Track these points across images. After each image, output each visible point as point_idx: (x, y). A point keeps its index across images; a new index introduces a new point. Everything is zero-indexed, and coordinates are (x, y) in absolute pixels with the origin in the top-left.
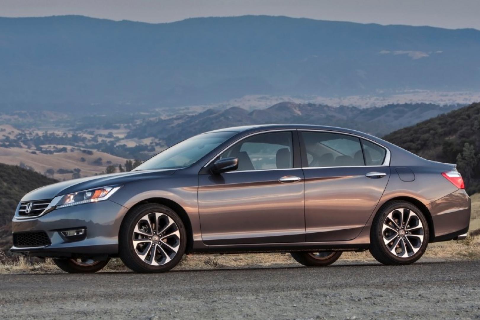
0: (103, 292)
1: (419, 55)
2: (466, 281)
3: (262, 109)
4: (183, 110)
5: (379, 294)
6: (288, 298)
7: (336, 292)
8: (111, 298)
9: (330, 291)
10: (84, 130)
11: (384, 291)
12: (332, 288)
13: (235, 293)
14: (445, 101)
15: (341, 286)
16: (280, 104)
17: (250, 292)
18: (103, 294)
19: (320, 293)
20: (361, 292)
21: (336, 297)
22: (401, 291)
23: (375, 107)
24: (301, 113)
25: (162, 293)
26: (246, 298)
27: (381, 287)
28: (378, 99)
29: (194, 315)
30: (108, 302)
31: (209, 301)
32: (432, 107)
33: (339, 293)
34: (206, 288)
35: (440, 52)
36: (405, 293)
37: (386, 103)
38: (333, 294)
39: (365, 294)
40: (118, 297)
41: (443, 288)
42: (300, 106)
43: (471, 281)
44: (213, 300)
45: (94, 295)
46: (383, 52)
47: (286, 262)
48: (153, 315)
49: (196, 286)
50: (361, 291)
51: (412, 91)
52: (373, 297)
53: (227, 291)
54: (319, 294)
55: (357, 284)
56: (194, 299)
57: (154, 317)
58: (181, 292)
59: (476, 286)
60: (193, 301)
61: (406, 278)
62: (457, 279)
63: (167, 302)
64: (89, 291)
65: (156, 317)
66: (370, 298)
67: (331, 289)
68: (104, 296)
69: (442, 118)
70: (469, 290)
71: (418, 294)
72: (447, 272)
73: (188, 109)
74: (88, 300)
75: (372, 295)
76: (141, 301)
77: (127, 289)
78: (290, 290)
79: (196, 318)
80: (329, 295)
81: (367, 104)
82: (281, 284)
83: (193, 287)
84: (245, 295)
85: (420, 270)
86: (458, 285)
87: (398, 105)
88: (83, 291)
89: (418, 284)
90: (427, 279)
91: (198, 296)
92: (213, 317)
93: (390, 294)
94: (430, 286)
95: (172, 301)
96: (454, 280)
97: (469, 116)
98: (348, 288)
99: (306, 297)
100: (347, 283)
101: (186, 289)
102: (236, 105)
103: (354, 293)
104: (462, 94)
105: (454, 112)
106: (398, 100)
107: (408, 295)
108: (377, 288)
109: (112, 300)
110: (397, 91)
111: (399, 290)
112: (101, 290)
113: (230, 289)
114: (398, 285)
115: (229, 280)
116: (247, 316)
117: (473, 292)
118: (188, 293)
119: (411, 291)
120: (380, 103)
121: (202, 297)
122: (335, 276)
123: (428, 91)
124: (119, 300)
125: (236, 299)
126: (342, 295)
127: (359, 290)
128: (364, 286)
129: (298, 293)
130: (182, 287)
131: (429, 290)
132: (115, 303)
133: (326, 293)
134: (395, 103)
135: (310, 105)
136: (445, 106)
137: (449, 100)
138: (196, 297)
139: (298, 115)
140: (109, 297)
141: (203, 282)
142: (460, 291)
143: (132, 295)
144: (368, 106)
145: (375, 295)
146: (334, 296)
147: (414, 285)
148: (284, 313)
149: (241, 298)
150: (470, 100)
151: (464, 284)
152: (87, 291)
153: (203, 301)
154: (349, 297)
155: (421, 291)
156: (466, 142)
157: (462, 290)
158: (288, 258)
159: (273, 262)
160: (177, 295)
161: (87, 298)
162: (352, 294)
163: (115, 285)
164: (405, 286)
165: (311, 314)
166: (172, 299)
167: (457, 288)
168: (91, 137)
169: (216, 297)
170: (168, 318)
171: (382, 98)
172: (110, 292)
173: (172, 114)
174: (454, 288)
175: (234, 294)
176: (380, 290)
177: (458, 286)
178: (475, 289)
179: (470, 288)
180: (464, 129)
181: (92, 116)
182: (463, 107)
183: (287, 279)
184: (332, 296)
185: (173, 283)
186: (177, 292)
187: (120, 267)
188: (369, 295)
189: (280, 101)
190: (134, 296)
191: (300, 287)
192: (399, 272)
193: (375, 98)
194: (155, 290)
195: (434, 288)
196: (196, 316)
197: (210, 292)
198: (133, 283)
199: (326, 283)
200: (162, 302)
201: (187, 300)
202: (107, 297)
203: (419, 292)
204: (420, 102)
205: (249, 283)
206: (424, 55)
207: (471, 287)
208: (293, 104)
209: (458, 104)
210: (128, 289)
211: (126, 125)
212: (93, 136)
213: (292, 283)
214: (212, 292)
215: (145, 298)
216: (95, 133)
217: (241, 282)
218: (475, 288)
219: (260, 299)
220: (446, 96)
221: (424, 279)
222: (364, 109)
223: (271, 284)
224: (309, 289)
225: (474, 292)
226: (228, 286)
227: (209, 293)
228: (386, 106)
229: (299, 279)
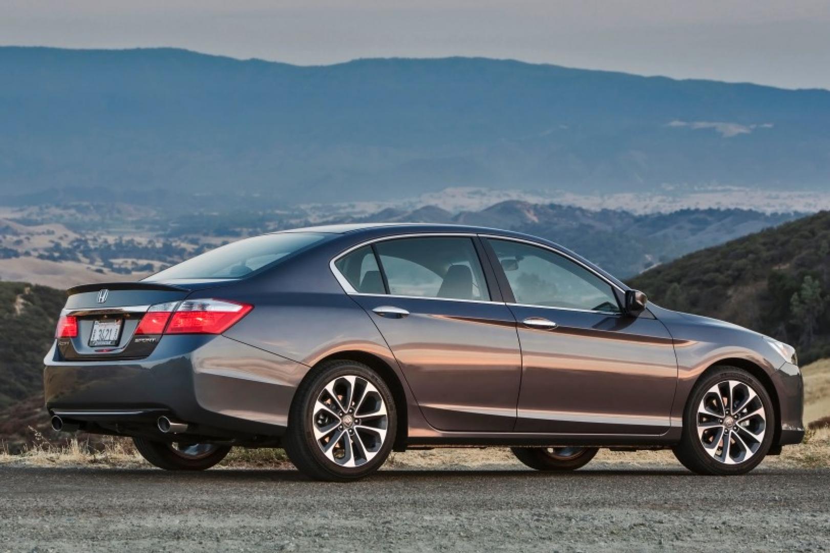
0: (207, 501)
1: (733, 129)
2: (801, 503)
3: (474, 210)
4: (345, 208)
5: (657, 518)
6: (509, 520)
7: (587, 513)
8: (220, 512)
9: (577, 512)
10: (183, 237)
11: (665, 514)
12: (580, 507)
13: (421, 510)
14: (774, 206)
15: (595, 503)
16: (505, 203)
17: (446, 508)
18: (207, 505)
19: (560, 514)
20: (628, 515)
21: (586, 521)
22: (693, 515)
23: (659, 213)
24: (539, 219)
25: (302, 506)
26: (439, 518)
27: (661, 507)
28: (663, 201)
29: (353, 544)
30: (214, 518)
31: (379, 522)
32: (752, 215)
33: (592, 516)
34: (375, 500)
35: (769, 126)
36: (701, 518)
37: (677, 207)
38: (582, 516)
39: (634, 517)
40: (230, 510)
41: (762, 513)
42: (536, 208)
43: (809, 502)
44: (385, 520)
45: (192, 506)
46: (676, 123)
47: (506, 462)
48: (287, 542)
49: (358, 496)
50: (628, 513)
51: (719, 188)
52: (647, 524)
53: (409, 505)
54: (558, 515)
55: (621, 500)
56: (354, 517)
57: (288, 544)
58: (333, 505)
59: (816, 512)
60: (352, 520)
61: (703, 494)
62: (786, 499)
63: (311, 521)
64: (183, 498)
65: (291, 544)
66: (642, 524)
67: (578, 508)
68: (207, 508)
69: (768, 234)
70: (805, 517)
71: (721, 521)
72: (770, 486)
73: (353, 207)
74: (182, 513)
75: (646, 520)
76: (268, 518)
77: (245, 498)
78: (512, 509)
79: (356, 548)
80: (575, 517)
81: (645, 207)
82: (498, 497)
83: (352, 497)
84: (437, 513)
85: (725, 483)
86: (787, 508)
87: (697, 211)
88: (175, 499)
89: (722, 504)
90: (737, 496)
91: (361, 512)
92: (384, 548)
93: (675, 519)
94: (741, 508)
95: (319, 520)
96: (781, 500)
97: (813, 233)
98: (606, 507)
99: (538, 520)
100: (604, 499)
101: (342, 500)
102: (432, 202)
103: (616, 517)
104: (802, 197)
105: (788, 225)
106: (698, 203)
107: (705, 521)
108: (653, 509)
109: (221, 515)
110: (696, 188)
111: (689, 514)
112: (203, 498)
113: (414, 503)
114: (688, 505)
115: (412, 489)
116: (441, 548)
117: (811, 520)
118: (344, 507)
119: (710, 516)
120: (668, 207)
121: (368, 515)
122: (587, 487)
123: (748, 190)
124: (231, 516)
125: (423, 520)
126: (596, 518)
127: (625, 511)
128: (634, 504)
129: (525, 513)
130: (335, 498)
131: (738, 515)
132: (226, 519)
133: (571, 515)
134: (693, 208)
135: (552, 206)
136: (774, 215)
137: (781, 205)
138: (359, 514)
139: (533, 221)
140: (216, 510)
141: (369, 490)
142: (791, 519)
143: (254, 508)
144: (648, 211)
145: (650, 521)
146: (583, 519)
147: (715, 506)
148: (501, 545)
149: (431, 518)
150: (815, 206)
151: (798, 507)
152: (180, 500)
153: (370, 522)
154: (608, 521)
155: (726, 516)
156: (807, 274)
157: (794, 516)
158: (509, 455)
159: (484, 461)
160: (326, 511)
161: (180, 510)
162: (612, 517)
163: (227, 491)
164: (701, 507)
165: (544, 547)
166: (319, 516)
167: (785, 513)
168: (193, 249)
169: (390, 515)
170: (311, 546)
171: (670, 199)
172: (217, 501)
173: (327, 214)
174: (780, 513)
175: (420, 512)
176: (659, 513)
177: (787, 510)
178: (815, 516)
179: (808, 514)
180: (804, 253)
181: (196, 214)
182: (803, 216)
183: (507, 490)
184: (581, 520)
185: (321, 490)
186: (327, 506)
187: (234, 461)
188: (640, 521)
189: (506, 199)
190: (257, 510)
191: (528, 503)
192: (691, 484)
193: (660, 198)
194: (291, 501)
195: (747, 511)
196: (357, 545)
197: (380, 506)
198: (256, 488)
199: (571, 498)
200: (302, 521)
201: (343, 518)
202: (213, 510)
203: (722, 517)
204: (732, 207)
205: (446, 494)
206: (743, 130)
207: (809, 512)
208: (524, 204)
209: (796, 213)
210: (248, 498)
211: (250, 230)
212: (196, 247)
213: (517, 497)
214: (384, 507)
215: (275, 513)
216: (201, 242)
217: (432, 491)
218: (815, 514)
219: (462, 521)
220: (777, 197)
221: (732, 497)
222: (640, 216)
223: (481, 498)
224: (543, 507)
225: (814, 520)
226: (411, 498)
227: (379, 508)
228: (676, 212)
229: (526, 490)
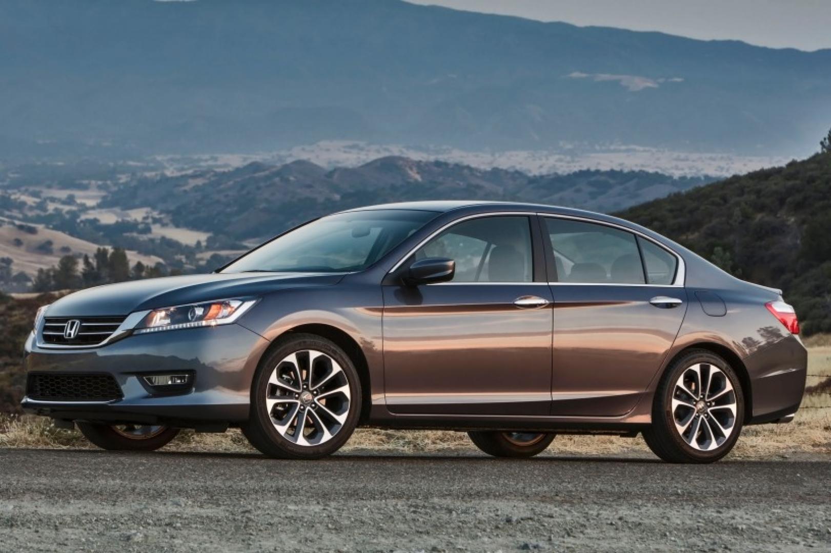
0: (45, 485)
1: (639, 83)
2: (705, 497)
3: (350, 167)
4: (206, 161)
5: (547, 512)
6: (382, 511)
7: (469, 505)
8: (59, 497)
9: (458, 503)
10: (23, 189)
11: (556, 507)
12: (462, 498)
13: (285, 498)
14: (682, 169)
15: (478, 494)
16: (385, 159)
17: (312, 497)
18: (45, 489)
19: (440, 506)
20: (515, 508)
21: (469, 514)
22: (587, 509)
23: (556, 174)
24: (422, 177)
25: (151, 491)
26: (306, 507)
27: (552, 500)
28: (561, 160)
29: (208, 535)
30: (53, 504)
31: (237, 511)
32: (658, 178)
33: (476, 508)
34: (234, 486)
35: (679, 80)
36: (595, 513)
37: (575, 168)
38: (464, 508)
39: (522, 510)
40: (71, 496)
41: (663, 508)
42: (419, 165)
43: (714, 497)
44: (245, 509)
45: (28, 490)
46: (576, 75)
47: (381, 447)
48: (133, 532)
49: (215, 482)
50: (515, 506)
51: (623, 147)
52: (536, 518)
53: (272, 493)
54: (437, 507)
55: (508, 492)
56: (210, 505)
57: (135, 534)
58: (187, 491)
59: (722, 508)
60: (207, 509)
61: (599, 486)
62: (689, 493)
63: (161, 508)
64: (18, 481)
65: (139, 534)
66: (531, 519)
67: (460, 499)
68: (45, 492)
69: (675, 199)
70: (709, 514)
71: (617, 517)
72: (673, 479)
73: (216, 159)
74: (17, 498)
75: (535, 514)
76: (114, 505)
77: (88, 482)
78: (386, 498)
79: (212, 540)
80: (456, 510)
81: (541, 167)
82: (371, 486)
83: (209, 483)
84: (303, 502)
85: (623, 473)
86: (690, 503)
87: (598, 172)
88: (9, 482)
89: (619, 498)
90: (635, 489)
91: (218, 500)
92: (243, 541)
93: (567, 513)
94: (640, 502)
95: (170, 508)
96: (684, 494)
97: (725, 200)
98: (491, 499)
99: (414, 512)
100: (489, 490)
101: (197, 486)
102: (304, 156)
103: (501, 509)
104: (714, 159)
105: (698, 190)
106: (599, 164)
107: (600, 516)
108: (543, 502)
109: (61, 500)
110: (597, 147)
111: (583, 508)
112: (41, 481)
113: (278, 491)
114: (581, 498)
115: (276, 475)
116: (306, 541)
117: (716, 517)
118: (199, 494)
119: (606, 510)
120: (565, 166)
121: (225, 503)
122: (470, 476)
123: (654, 150)
124: (72, 501)
125: (287, 510)
126: (480, 511)
127: (512, 504)
128: (521, 496)
129: (400, 504)
130: (190, 483)
131: (637, 510)
132: (66, 505)
133: (452, 507)
134: (593, 169)
135: (438, 164)
136: (683, 178)
137: (690, 168)
138: (215, 502)
139: (416, 180)
140: (55, 495)
141: (228, 476)
142: (694, 514)
143: (97, 493)
144: (544, 171)
145: (540, 514)
146: (465, 512)
147: (611, 499)
148: (374, 538)
149: (296, 508)
150: (728, 170)
151: (702, 502)
152: (15, 483)
153: (228, 511)
154: (492, 515)
155: (624, 511)
156: (718, 245)
157: (698, 512)
158: (384, 439)
159: (356, 446)
160: (179, 498)
161: (14, 494)
162: (497, 510)
163: (67, 474)
164: (595, 500)
165: (422, 542)
166: (170, 503)
167: (688, 508)
168: (35, 202)
169: (250, 504)
170: (161, 537)
171: (568, 158)
172: (56, 485)
173: (186, 167)
174: (683, 509)
175: (283, 500)
176: (549, 506)
177: (690, 505)
178: (720, 512)
179: (713, 510)
180: (715, 221)
181: (39, 163)
182: (715, 181)
183: (381, 477)
184: (462, 513)
185: (173, 475)
186: (180, 492)
187: (76, 441)
188: (528, 514)
189: (387, 154)
190: (101, 495)
191: (404, 493)
192: (585, 475)
193: (557, 157)
194: (139, 486)
195: (646, 506)
196: (212, 535)
197: (239, 494)
198: (101, 471)
199: (452, 488)
200: (152, 509)
201: (198, 506)
202: (51, 494)
203: (619, 512)
204: (637, 169)
205: (313, 482)
206: (650, 84)
207: (714, 508)
208: (406, 160)
209: (707, 177)
210: (91, 481)
211: (100, 183)
212: (38, 200)
213: (391, 485)
214: (244, 494)
215: (121, 499)
216: (44, 195)
217: (298, 478)
218: (721, 510)
219: (331, 512)
220: (687, 159)
221: (630, 490)
222: (535, 176)
223: (352, 486)
224: (420, 498)
225: (719, 517)
226: (274, 485)
227: (238, 496)
228: (575, 174)
229: (403, 478)
